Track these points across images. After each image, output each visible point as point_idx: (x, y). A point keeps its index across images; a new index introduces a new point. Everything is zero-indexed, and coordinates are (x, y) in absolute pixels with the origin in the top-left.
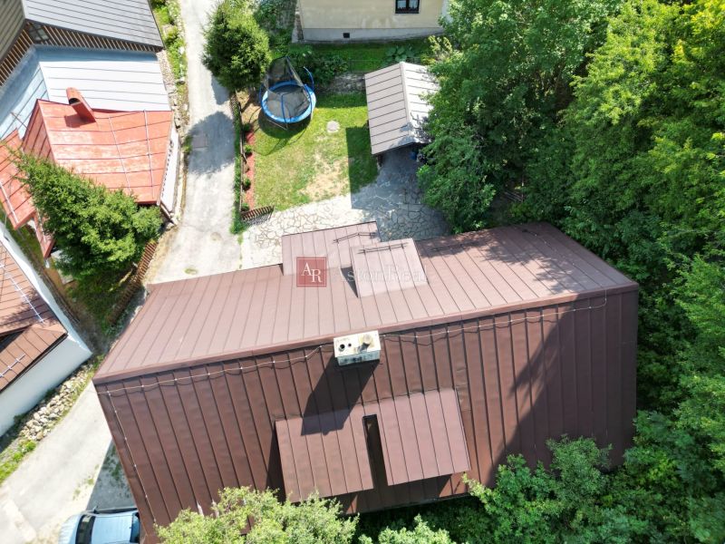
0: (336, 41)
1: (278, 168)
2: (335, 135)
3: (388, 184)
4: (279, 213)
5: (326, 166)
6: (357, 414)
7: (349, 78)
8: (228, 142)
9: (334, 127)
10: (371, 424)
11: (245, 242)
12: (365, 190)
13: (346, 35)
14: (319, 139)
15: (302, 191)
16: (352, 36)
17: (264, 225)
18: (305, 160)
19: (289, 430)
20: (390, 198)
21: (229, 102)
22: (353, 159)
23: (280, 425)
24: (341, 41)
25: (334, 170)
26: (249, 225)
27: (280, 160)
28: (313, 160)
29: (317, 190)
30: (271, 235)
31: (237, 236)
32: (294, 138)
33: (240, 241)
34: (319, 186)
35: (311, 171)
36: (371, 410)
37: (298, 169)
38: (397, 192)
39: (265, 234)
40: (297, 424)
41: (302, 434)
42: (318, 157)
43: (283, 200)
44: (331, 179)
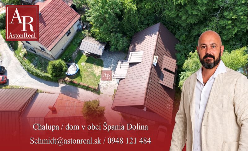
0: (61, 53)
1: (87, 79)
2: (86, 64)
3: (105, 59)
4: (100, 83)
5: (93, 69)
6: (162, 70)
7: (74, 54)
8: (72, 88)
9: (83, 64)
10: (165, 69)
11: (103, 93)
12: (104, 63)
13: (62, 50)
14: (85, 68)
15: (97, 76)
16: (63, 49)
17: (101, 87)
18: (89, 73)
19: (161, 82)
20: (109, 60)
21: (60, 84)
22: (95, 63)
23: (160, 82)
24: (62, 52)
25: (95, 68)
26: (99, 90)
27: (85, 78)
28: (90, 71)
29: (99, 73)
30: (105, 86)
31: (101, 94)
32: (81, 73)
33: (102, 94)
34: (98, 72)
35: (93, 73)
36: (163, 68)
37: (90, 75)
38: (108, 58)
39: (103, 87)
40: (160, 80)
41: (162, 81)
42: (89, 70)
43: (97, 81)
44: (97, 69)
